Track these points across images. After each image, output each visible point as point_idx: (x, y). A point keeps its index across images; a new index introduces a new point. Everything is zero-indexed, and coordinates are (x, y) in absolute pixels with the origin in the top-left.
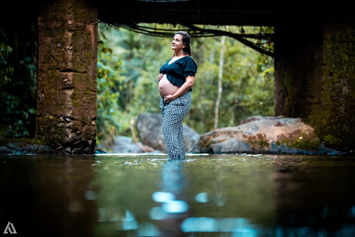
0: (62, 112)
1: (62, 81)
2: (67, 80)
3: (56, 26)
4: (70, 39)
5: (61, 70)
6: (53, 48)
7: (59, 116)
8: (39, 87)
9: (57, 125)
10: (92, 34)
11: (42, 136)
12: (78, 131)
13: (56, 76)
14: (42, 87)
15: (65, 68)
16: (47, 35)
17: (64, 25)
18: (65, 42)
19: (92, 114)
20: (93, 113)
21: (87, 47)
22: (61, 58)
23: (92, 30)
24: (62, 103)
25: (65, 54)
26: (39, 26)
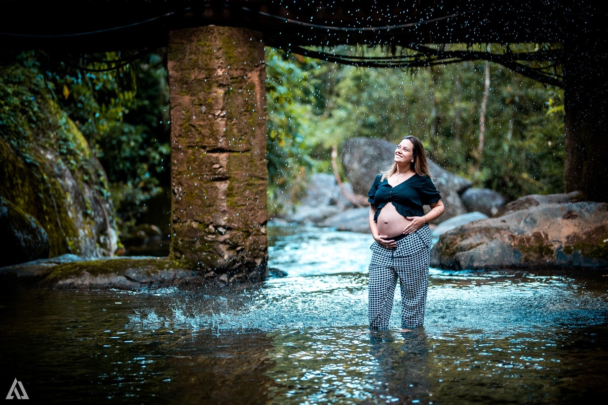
0: (213, 217)
1: (210, 167)
2: (217, 166)
3: (198, 78)
4: (221, 100)
5: (208, 149)
6: (194, 113)
7: (206, 223)
8: (174, 176)
9: (205, 237)
10: (257, 86)
11: (181, 254)
12: (239, 246)
13: (200, 159)
14: (178, 175)
15: (215, 146)
16: (184, 92)
17: (210, 76)
18: (213, 105)
19: (260, 217)
20: (262, 215)
21: (249, 109)
22: (207, 130)
23: (257, 79)
24: (211, 203)
25: (213, 123)
26: (171, 77)
